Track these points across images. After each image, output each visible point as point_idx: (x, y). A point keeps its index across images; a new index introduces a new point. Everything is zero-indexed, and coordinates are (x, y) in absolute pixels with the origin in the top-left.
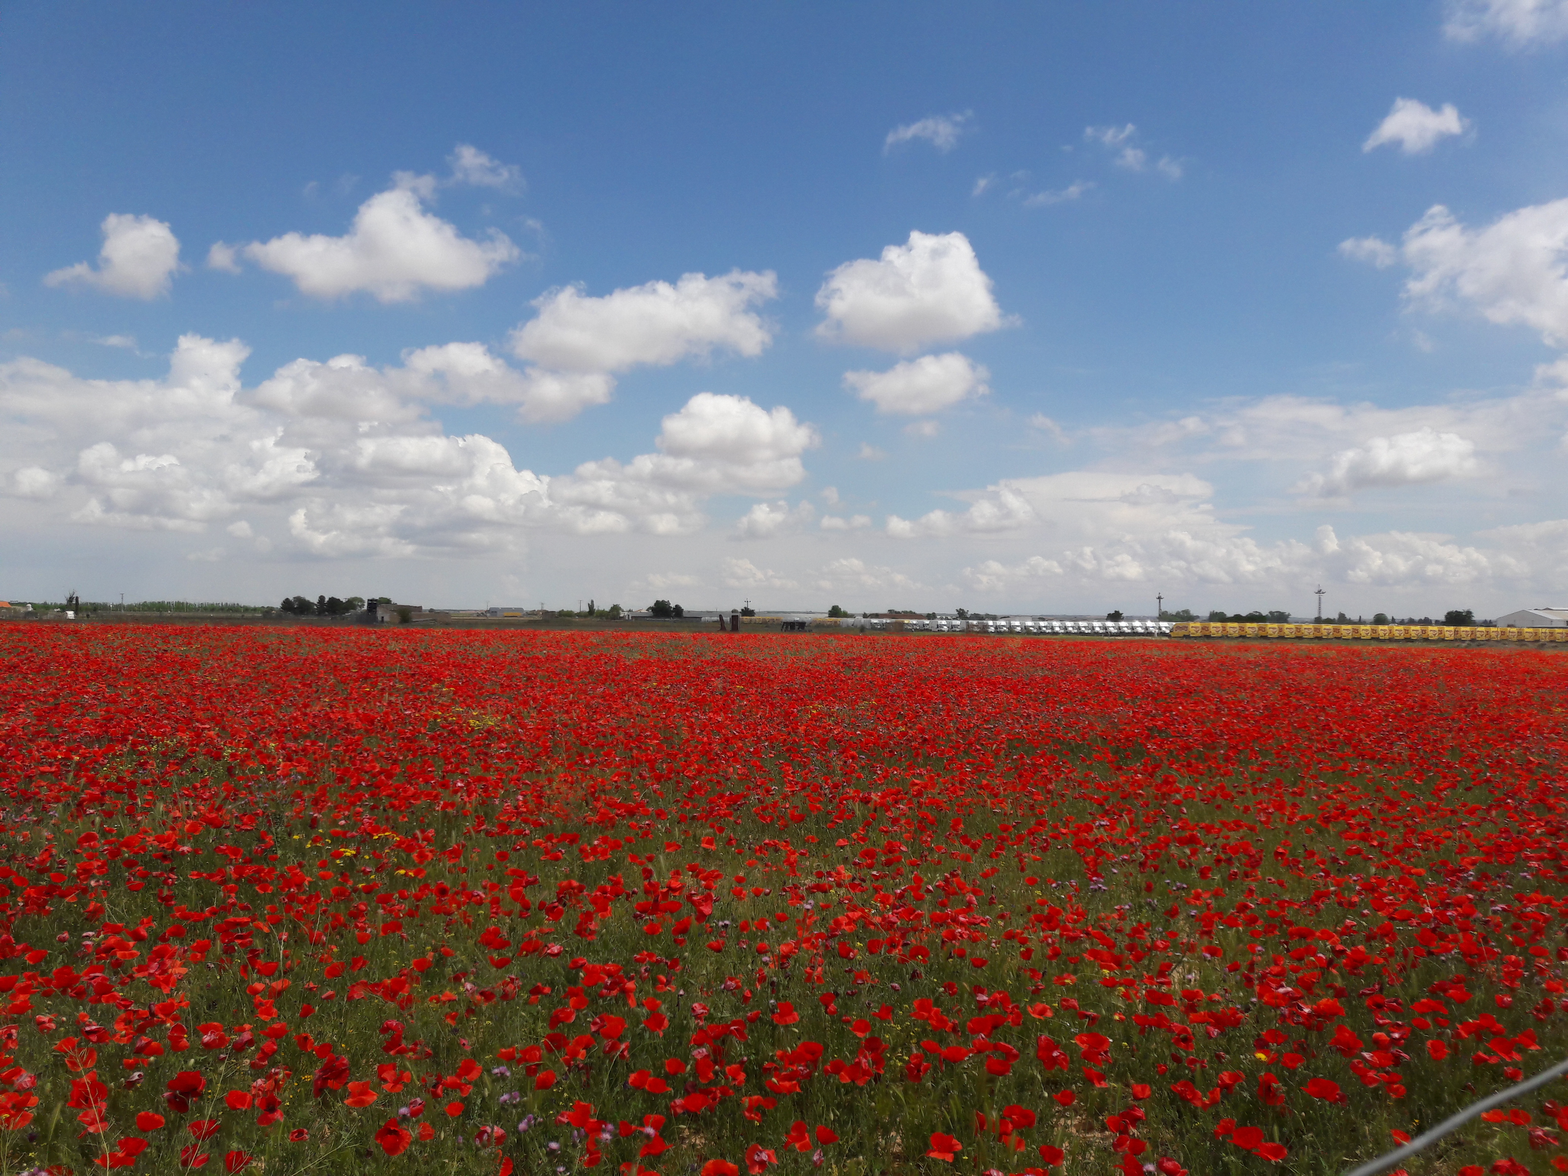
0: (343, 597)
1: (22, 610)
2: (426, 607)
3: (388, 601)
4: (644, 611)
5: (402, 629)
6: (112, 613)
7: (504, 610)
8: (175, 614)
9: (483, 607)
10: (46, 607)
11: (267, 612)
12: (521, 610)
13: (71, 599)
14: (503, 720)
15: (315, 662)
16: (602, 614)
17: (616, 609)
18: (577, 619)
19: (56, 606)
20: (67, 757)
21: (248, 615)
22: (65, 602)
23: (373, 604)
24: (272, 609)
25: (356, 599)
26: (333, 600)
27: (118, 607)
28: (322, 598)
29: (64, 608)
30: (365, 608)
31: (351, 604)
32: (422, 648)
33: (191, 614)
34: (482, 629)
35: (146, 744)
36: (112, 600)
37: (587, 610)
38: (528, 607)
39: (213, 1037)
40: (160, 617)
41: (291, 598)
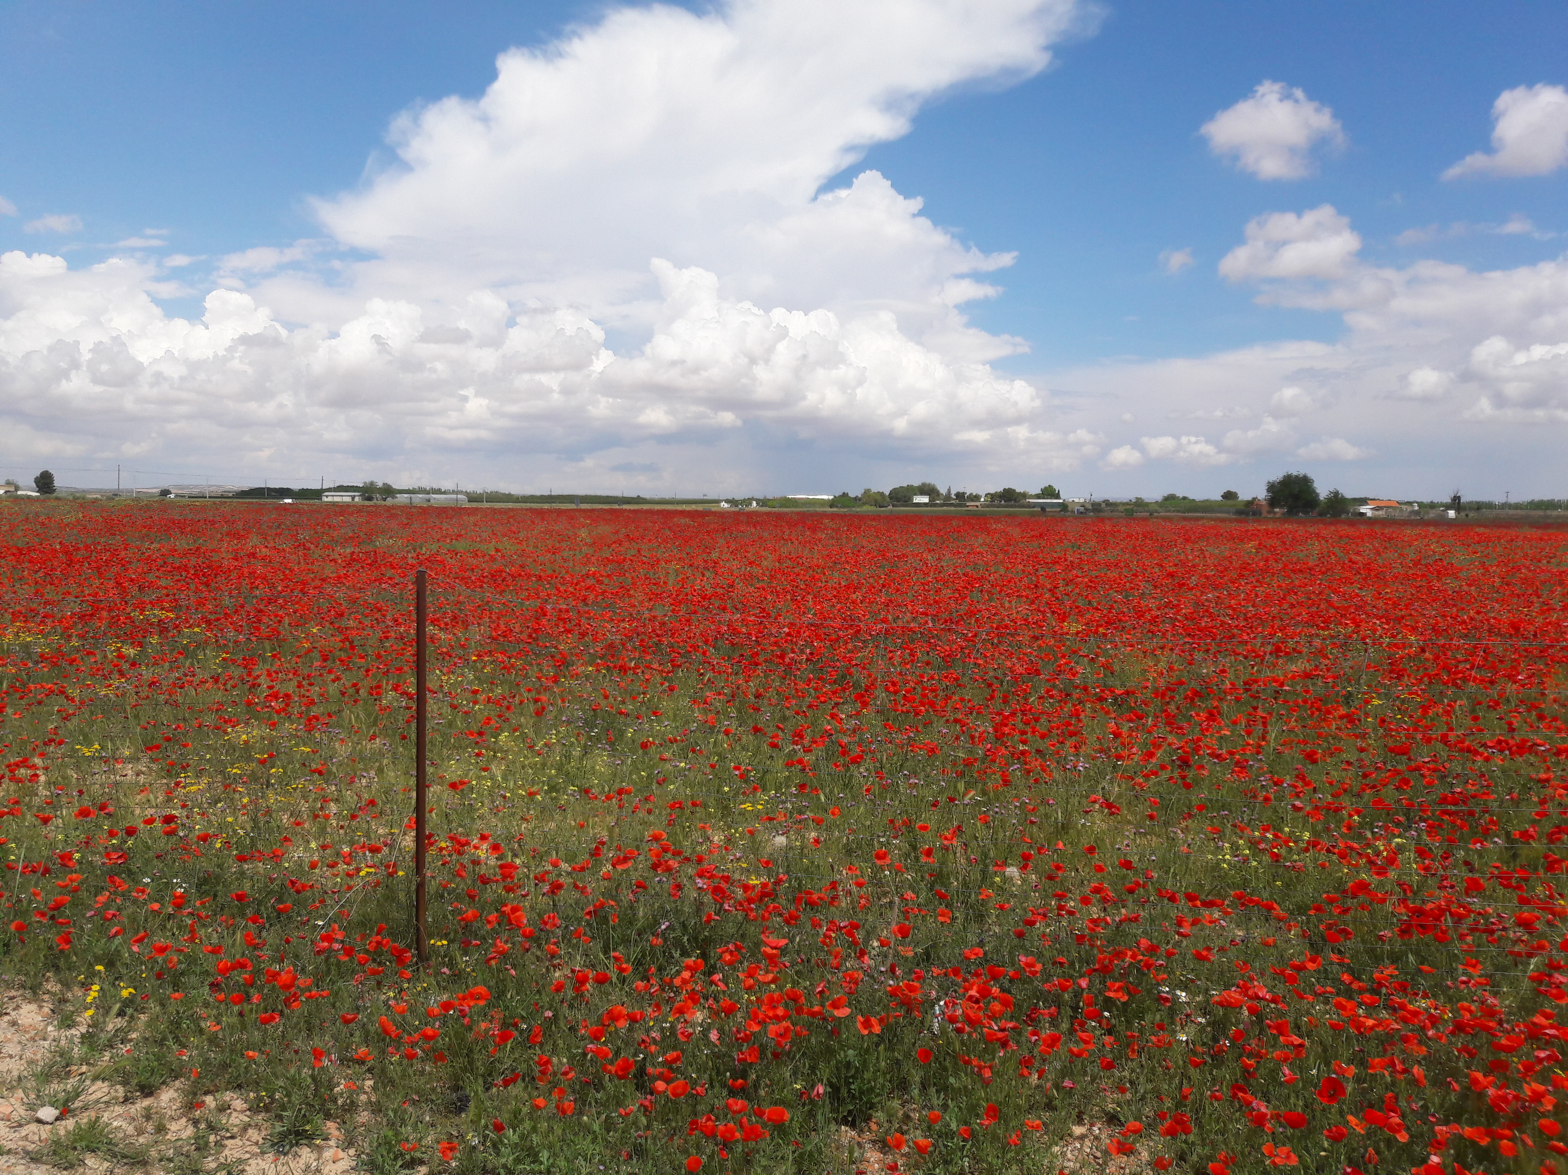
1: (1408, 509)
6: (1498, 511)
10: (1432, 506)
13: (1454, 498)
19: (1440, 505)
22: (1448, 501)
27: (1505, 506)
29: (1448, 507)
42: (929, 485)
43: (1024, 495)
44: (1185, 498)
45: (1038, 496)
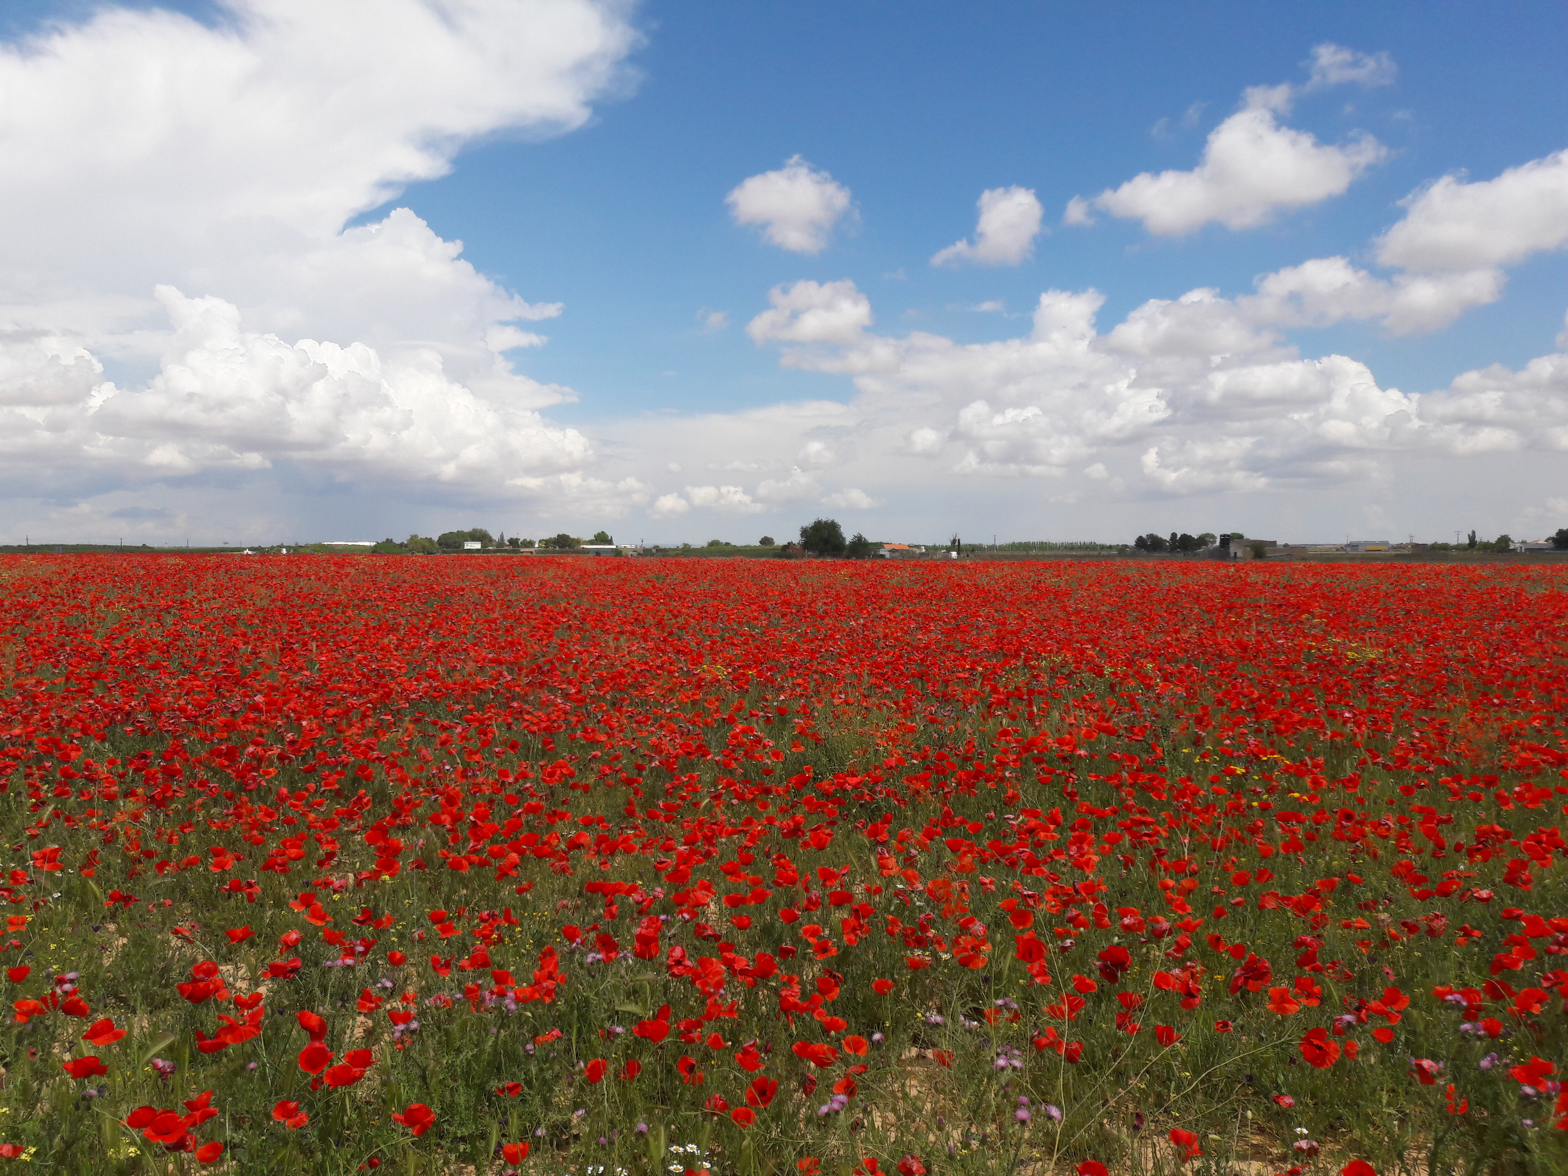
0: (1195, 534)
1: (918, 551)
2: (1280, 542)
3: (1241, 537)
4: (1542, 542)
5: (1259, 562)
6: (987, 553)
7: (1366, 543)
8: (1040, 553)
9: (1343, 541)
10: (935, 548)
11: (1122, 549)
12: (1386, 543)
13: (954, 541)
14: (1385, 653)
15: (1177, 592)
16: (1486, 547)
17: (1504, 541)
18: (1454, 553)
19: (942, 548)
20: (973, 668)
21: (1105, 553)
22: (949, 544)
23: (1226, 540)
24: (1126, 546)
25: (1208, 535)
26: (1184, 537)
27: (992, 548)
28: (1174, 535)
29: (949, 549)
30: (1218, 543)
31: (1203, 540)
32: (1283, 580)
33: (1053, 553)
34: (1346, 562)
35: (1037, 660)
36: (986, 541)
37: (1467, 542)
38: (1394, 541)
39: (1132, 921)
40: (1027, 555)
41: (1144, 536)
42: (481, 531)
43: (578, 542)
44: (727, 544)
45: (591, 542)
